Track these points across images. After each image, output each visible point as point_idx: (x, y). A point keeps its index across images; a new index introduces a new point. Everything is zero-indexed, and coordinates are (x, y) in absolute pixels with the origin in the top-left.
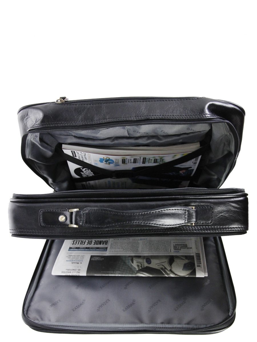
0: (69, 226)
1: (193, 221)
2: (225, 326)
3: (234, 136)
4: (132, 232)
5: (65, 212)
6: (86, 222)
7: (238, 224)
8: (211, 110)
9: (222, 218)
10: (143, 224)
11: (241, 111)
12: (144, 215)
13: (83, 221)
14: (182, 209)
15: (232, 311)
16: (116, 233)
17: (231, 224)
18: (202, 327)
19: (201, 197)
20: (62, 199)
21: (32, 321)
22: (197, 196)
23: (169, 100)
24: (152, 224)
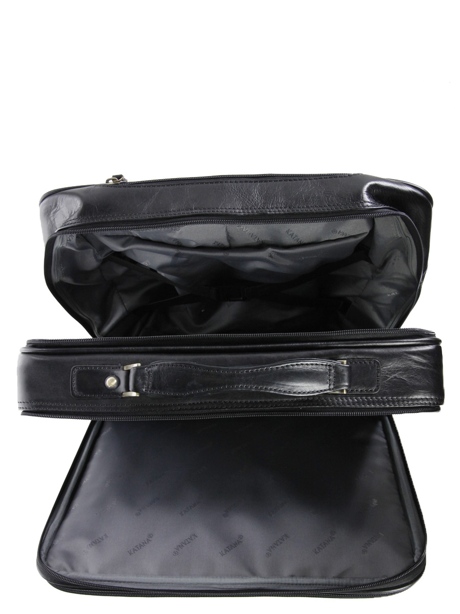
0: (123, 396)
1: (343, 385)
2: (408, 582)
3: (415, 242)
4: (236, 407)
5: (116, 372)
6: (153, 388)
7: (425, 393)
8: (373, 196)
9: (395, 381)
10: (254, 390)
11: (425, 196)
12: (257, 373)
13: (148, 385)
14: (324, 364)
15: (420, 553)
16: (206, 409)
17: (413, 393)
18: (365, 582)
19: (359, 345)
20: (112, 349)
21: (56, 571)
22: (351, 342)
23: (300, 178)
24: (271, 389)
